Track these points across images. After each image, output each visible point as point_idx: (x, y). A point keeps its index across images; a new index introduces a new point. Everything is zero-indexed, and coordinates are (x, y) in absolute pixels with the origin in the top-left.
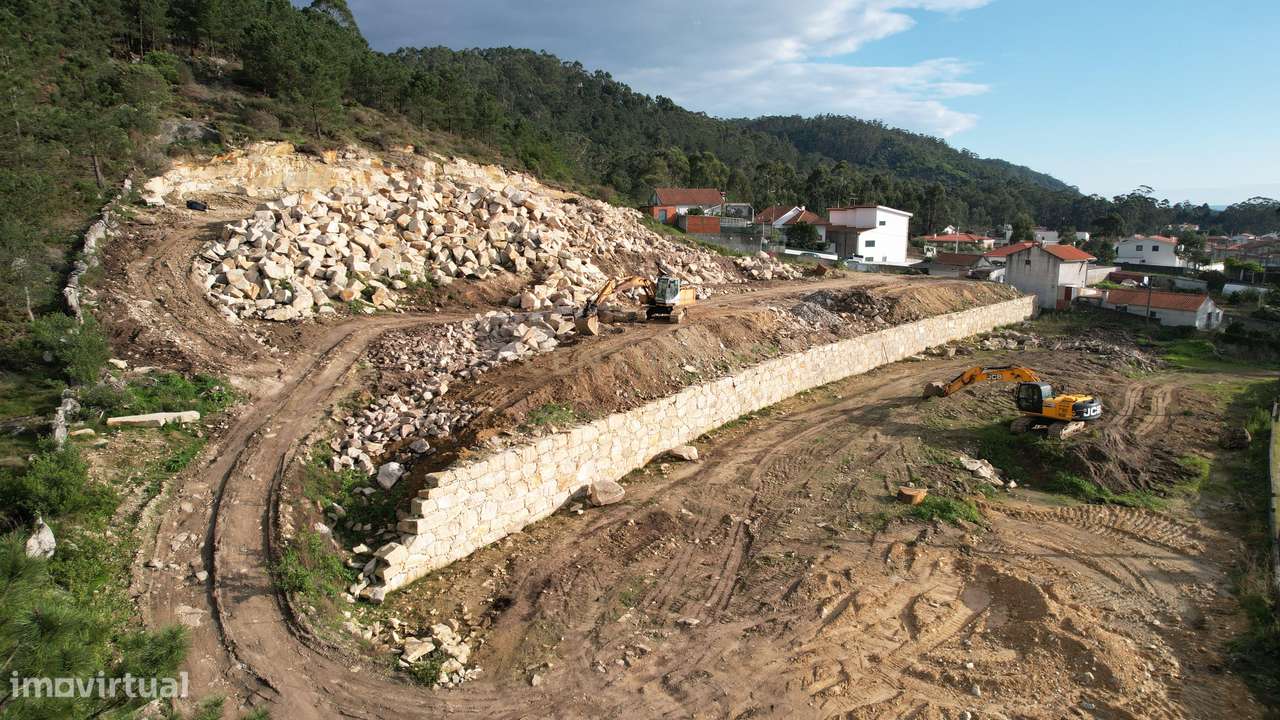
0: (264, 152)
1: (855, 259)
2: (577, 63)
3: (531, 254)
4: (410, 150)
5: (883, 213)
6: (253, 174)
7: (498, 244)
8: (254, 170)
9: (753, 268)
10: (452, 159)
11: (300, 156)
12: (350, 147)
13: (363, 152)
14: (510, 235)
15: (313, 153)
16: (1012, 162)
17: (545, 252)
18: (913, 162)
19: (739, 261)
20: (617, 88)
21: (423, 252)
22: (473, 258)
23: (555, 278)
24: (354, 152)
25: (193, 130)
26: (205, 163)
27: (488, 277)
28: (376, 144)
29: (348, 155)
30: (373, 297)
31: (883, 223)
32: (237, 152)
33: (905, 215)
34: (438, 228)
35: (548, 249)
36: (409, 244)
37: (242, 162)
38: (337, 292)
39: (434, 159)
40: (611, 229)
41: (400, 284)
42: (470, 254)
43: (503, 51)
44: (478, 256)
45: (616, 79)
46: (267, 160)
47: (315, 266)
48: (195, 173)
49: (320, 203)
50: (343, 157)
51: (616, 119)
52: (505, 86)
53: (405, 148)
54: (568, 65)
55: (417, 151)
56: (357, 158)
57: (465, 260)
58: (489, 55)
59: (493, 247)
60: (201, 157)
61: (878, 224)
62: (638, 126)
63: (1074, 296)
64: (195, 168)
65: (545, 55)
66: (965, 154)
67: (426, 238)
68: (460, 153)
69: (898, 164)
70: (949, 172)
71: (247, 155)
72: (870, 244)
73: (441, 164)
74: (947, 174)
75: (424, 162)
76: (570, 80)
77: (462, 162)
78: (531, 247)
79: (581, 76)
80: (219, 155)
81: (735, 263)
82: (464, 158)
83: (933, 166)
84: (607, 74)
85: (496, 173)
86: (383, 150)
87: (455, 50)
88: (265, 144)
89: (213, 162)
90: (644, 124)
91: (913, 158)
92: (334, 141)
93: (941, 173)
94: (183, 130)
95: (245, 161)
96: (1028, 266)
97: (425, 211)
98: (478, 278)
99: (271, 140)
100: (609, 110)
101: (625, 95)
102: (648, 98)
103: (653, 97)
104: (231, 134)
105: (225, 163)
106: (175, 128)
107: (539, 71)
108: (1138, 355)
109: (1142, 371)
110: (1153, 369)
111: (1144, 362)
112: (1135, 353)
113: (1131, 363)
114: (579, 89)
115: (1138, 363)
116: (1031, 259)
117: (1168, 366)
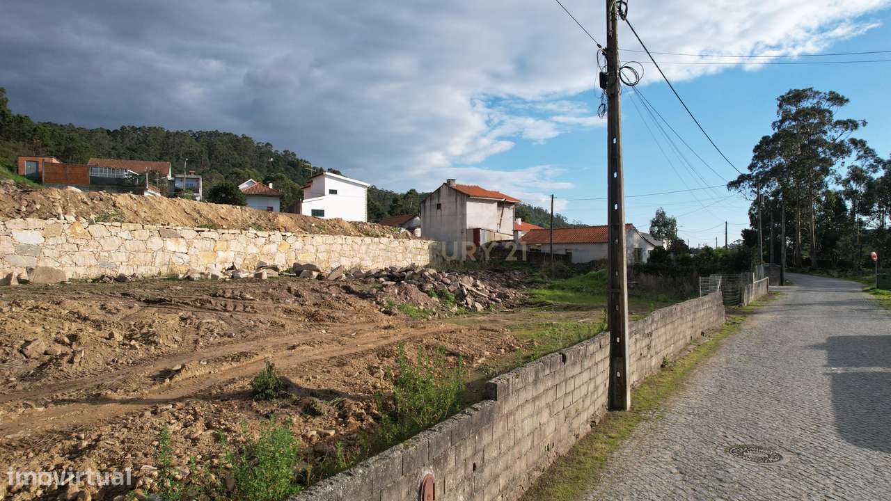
2: (268, 144)
5: (331, 181)
20: (298, 163)
31: (333, 192)
33: (362, 186)
45: (299, 157)
52: (205, 156)
54: (260, 145)
58: (198, 137)
61: (327, 192)
63: (484, 240)
65: (243, 137)
72: (318, 213)
76: (261, 155)
79: (270, 154)
84: (293, 153)
96: (439, 211)
107: (236, 148)
108: (475, 286)
109: (455, 309)
110: (487, 306)
111: (475, 296)
112: (467, 283)
113: (441, 295)
114: (269, 163)
115: (461, 296)
116: (441, 201)
117: (525, 304)
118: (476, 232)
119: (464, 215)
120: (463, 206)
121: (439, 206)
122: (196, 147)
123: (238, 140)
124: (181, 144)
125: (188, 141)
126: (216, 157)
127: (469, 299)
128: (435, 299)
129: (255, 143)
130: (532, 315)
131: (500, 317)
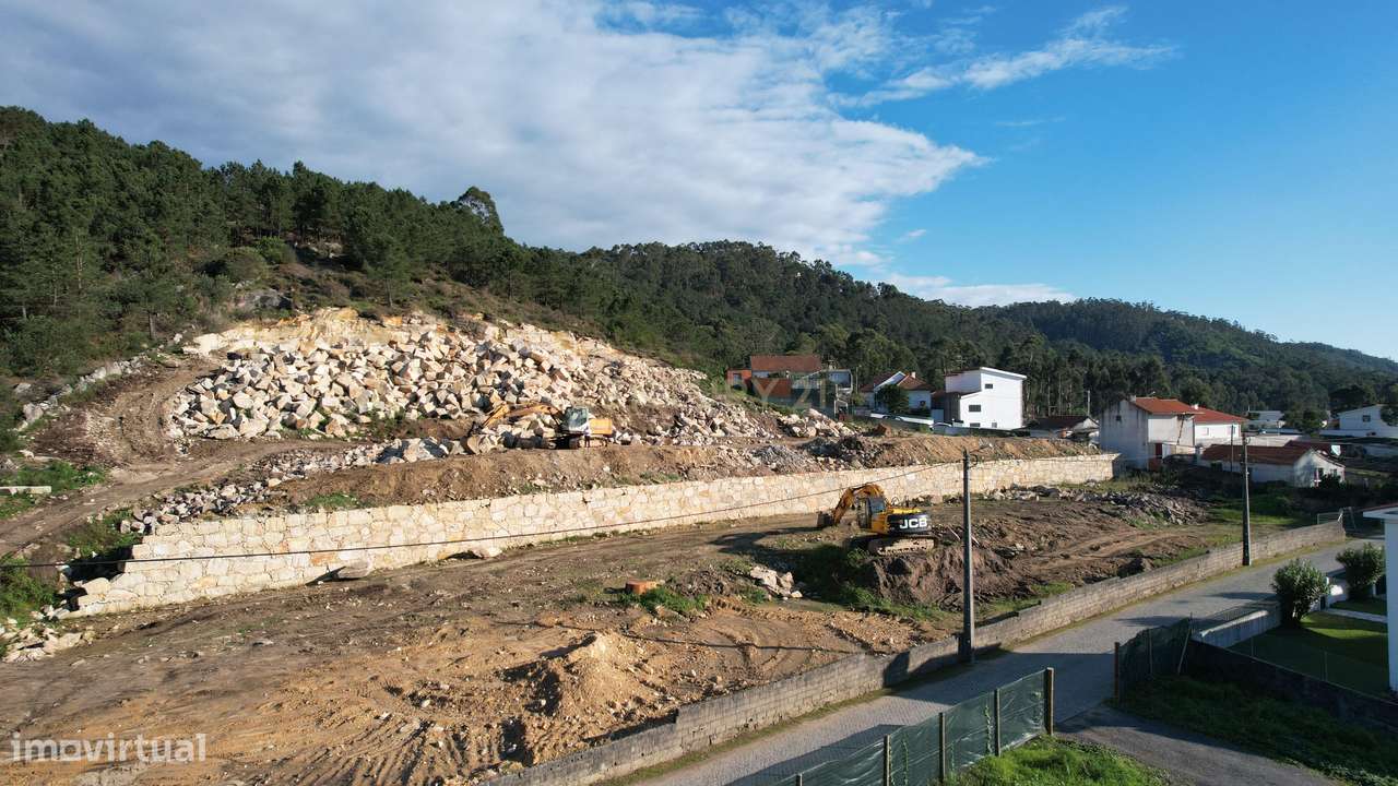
0: (327, 316)
1: (955, 424)
2: (794, 253)
3: (512, 398)
4: (480, 316)
5: (987, 376)
6: (314, 335)
7: (483, 389)
8: (316, 331)
9: (795, 425)
10: (519, 325)
11: (361, 320)
12: (415, 313)
13: (431, 318)
14: (498, 381)
15: (374, 318)
16: (1334, 346)
17: (527, 396)
18: (1193, 347)
19: (784, 419)
20: (837, 277)
21: (408, 395)
22: (454, 400)
23: (527, 420)
24: (420, 318)
25: (272, 299)
26: (270, 326)
27: (459, 417)
28: (445, 312)
29: (413, 321)
30: (327, 427)
31: (989, 386)
32: (303, 316)
33: (1017, 378)
34: (431, 374)
35: (528, 393)
36: (397, 387)
37: (306, 326)
38: (293, 421)
39: (500, 325)
40: (629, 382)
41: (365, 419)
42: (452, 397)
43: (718, 245)
44: (460, 400)
46: (328, 323)
47: (285, 400)
48: (261, 333)
49: (318, 350)
50: (409, 323)
51: (832, 307)
52: (717, 279)
53: (473, 315)
54: (784, 256)
55: (486, 318)
56: (422, 324)
57: (447, 402)
58: (706, 250)
59: (479, 392)
60: (268, 320)
61: (983, 387)
62: (855, 314)
63: (1166, 453)
64: (260, 330)
65: (761, 246)
66: (1259, 336)
67: (416, 384)
68: (531, 320)
69: (1175, 350)
70: (1237, 357)
71: (311, 319)
72: (975, 408)
73: (504, 329)
74: (1235, 359)
75: (486, 327)
76: (786, 271)
77: (530, 328)
78: (514, 393)
79: (799, 266)
80: (286, 319)
81: (779, 420)
82: (534, 324)
83: (1218, 351)
84: (827, 263)
85: (565, 338)
86: (451, 317)
87: (671, 245)
88: (329, 310)
89: (279, 324)
90: (863, 313)
91: (1192, 342)
92: (402, 308)
93: (1228, 359)
94: (264, 299)
95: (310, 324)
96: (1119, 422)
97: (422, 359)
98: (450, 418)
99: (336, 306)
100: (825, 300)
101: (844, 283)
102: (869, 285)
103: (875, 284)
104: (302, 301)
105: (290, 326)
106: (257, 298)
107: (753, 263)
108: (1175, 507)
109: (1166, 523)
110: (1185, 522)
111: (1176, 515)
112: (1169, 504)
113: (1155, 514)
114: (796, 280)
115: (1167, 514)
116: (1121, 414)
117: (1209, 520)
118: (1159, 446)
119: (1145, 431)
120: (1145, 422)
121: (1119, 418)
122: (704, 268)
123: (754, 250)
124: (685, 265)
125: (694, 259)
126: (730, 278)
127: (1173, 517)
128: (1152, 517)
129: (778, 253)
130: (1215, 528)
131: (1195, 529)
